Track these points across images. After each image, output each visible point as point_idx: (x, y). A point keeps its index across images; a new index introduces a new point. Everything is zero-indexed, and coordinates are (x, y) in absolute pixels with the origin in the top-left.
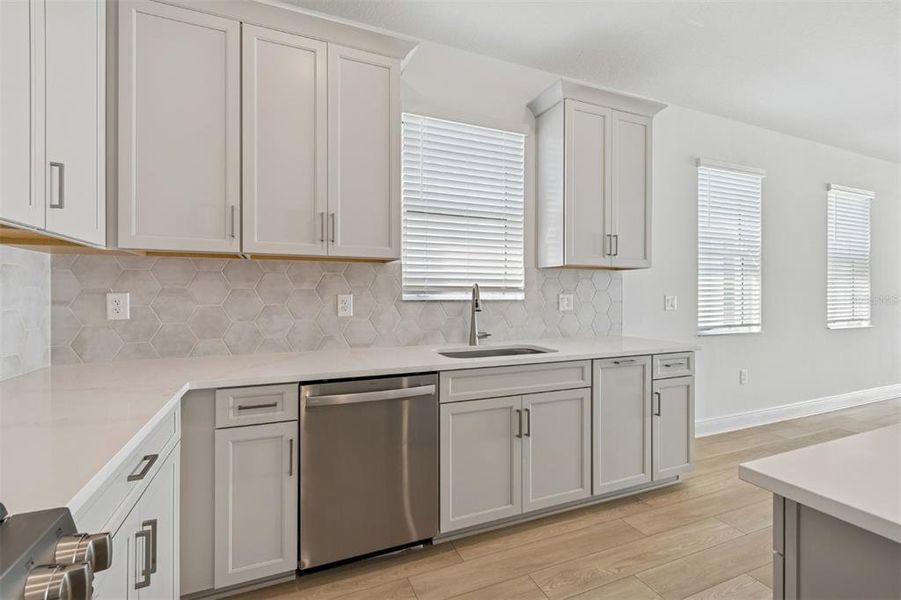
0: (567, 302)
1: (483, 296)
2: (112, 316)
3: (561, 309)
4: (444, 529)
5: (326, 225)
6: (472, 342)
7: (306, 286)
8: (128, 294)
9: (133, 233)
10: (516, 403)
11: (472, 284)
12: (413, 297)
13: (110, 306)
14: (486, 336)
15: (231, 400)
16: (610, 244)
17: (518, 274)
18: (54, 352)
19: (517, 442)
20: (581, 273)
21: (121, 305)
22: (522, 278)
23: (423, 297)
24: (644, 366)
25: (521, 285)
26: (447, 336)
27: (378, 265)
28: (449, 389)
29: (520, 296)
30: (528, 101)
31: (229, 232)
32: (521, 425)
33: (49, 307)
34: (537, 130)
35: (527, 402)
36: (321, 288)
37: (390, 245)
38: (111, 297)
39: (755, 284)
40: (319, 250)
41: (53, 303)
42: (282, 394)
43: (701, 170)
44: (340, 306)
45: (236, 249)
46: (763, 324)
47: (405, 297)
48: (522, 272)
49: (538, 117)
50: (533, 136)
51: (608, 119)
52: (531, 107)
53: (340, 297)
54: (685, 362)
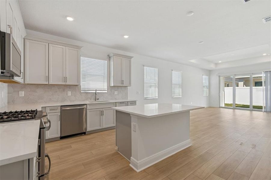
0: (116, 93)
1: (97, 92)
2: (20, 96)
3: (115, 94)
4: (87, 131)
5: (65, 79)
6: (96, 100)
7: (61, 90)
8: (23, 92)
9: (28, 81)
10: (101, 110)
11: (95, 89)
12: (84, 92)
13: (20, 94)
14: (98, 99)
15: (49, 109)
16: (122, 82)
17: (106, 87)
18: (8, 103)
19: (101, 116)
20: (119, 87)
21: (22, 94)
22: (107, 88)
23: (85, 92)
24: (126, 103)
25: (107, 90)
26: (91, 99)
27: (76, 86)
28: (88, 107)
29: (106, 92)
30: (107, 54)
31: (46, 80)
32: (102, 113)
33: (7, 94)
34: (110, 60)
35: (103, 109)
36: (64, 90)
37: (78, 82)
38: (20, 92)
39: (157, 89)
40: (64, 83)
41: (8, 93)
42: (58, 108)
43: (145, 67)
44: (68, 93)
45: (47, 83)
46: (158, 97)
47: (82, 92)
48: (107, 87)
49: (110, 57)
50: (109, 61)
51: (122, 60)
52: (108, 55)
53: (68, 92)
54: (134, 103)
